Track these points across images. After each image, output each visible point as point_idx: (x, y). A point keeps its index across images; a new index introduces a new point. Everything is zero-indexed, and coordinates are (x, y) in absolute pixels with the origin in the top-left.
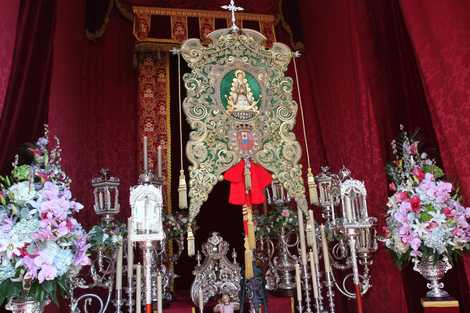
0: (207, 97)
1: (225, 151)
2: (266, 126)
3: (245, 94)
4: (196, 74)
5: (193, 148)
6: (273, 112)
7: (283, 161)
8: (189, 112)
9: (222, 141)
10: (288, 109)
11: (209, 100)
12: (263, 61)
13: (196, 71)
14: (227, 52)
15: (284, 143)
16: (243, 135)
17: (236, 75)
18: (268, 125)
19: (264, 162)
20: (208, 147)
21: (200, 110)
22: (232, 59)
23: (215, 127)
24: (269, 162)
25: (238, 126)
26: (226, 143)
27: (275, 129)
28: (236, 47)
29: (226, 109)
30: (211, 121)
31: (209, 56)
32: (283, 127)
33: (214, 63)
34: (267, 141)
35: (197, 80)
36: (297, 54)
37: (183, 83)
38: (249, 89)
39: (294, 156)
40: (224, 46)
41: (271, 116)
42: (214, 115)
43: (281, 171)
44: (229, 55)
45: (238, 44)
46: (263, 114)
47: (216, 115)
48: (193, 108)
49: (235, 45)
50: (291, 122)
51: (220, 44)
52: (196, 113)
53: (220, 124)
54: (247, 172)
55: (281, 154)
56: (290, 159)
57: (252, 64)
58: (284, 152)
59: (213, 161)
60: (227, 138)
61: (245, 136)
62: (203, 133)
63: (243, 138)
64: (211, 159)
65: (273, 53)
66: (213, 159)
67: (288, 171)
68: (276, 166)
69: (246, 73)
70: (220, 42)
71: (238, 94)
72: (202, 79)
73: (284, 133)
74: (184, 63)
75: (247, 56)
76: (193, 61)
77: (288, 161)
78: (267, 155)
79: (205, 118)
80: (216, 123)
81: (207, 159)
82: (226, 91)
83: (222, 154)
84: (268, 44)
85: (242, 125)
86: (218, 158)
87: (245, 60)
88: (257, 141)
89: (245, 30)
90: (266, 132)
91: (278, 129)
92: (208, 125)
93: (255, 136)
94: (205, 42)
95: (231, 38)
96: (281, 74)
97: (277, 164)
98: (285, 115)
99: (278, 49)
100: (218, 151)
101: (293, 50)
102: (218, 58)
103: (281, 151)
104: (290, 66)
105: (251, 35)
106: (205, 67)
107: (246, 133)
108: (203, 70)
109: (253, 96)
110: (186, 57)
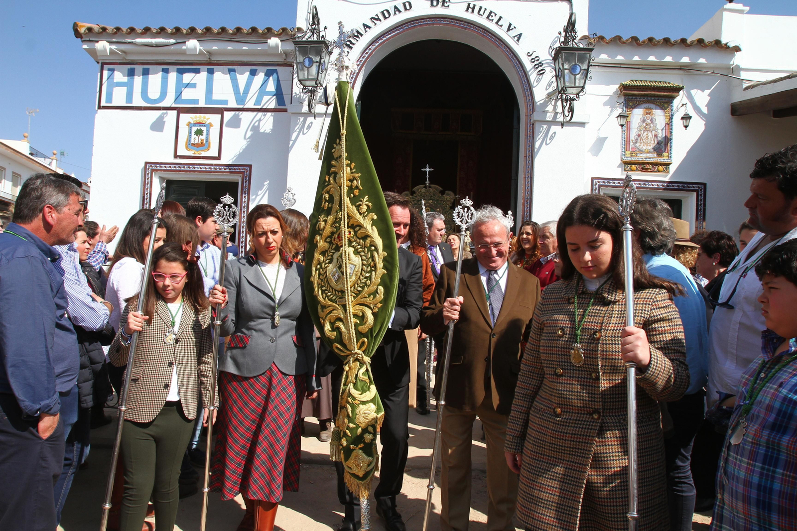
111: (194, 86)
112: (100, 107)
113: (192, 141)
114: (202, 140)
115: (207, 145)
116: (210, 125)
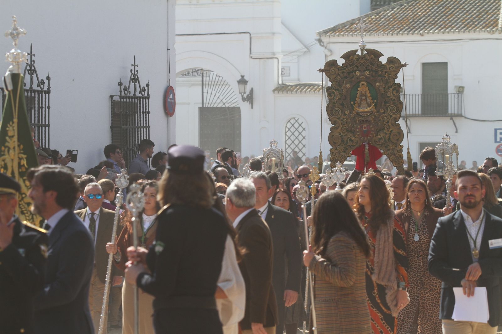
0: (341, 103)
1: (353, 138)
2: (380, 120)
3: (366, 99)
4: (334, 87)
5: (332, 137)
6: (385, 109)
7: (390, 143)
8: (330, 114)
9: (351, 131)
10: (396, 107)
11: (342, 104)
13: (334, 84)
14: (355, 68)
15: (391, 131)
16: (364, 127)
17: (360, 85)
18: (381, 119)
19: (377, 144)
20: (342, 136)
21: (337, 112)
22: (358, 73)
23: (346, 123)
24: (381, 144)
25: (360, 122)
26: (353, 133)
27: (386, 121)
28: (361, 64)
29: (354, 110)
30: (344, 119)
32: (392, 120)
33: (346, 77)
34: (380, 130)
35: (334, 91)
38: (369, 95)
39: (398, 139)
40: (353, 63)
41: (384, 113)
42: (345, 115)
43: (388, 150)
44: (356, 71)
45: (362, 61)
46: (378, 112)
47: (347, 115)
48: (332, 110)
49: (360, 62)
50: (398, 116)
51: (350, 62)
52: (335, 114)
53: (350, 121)
54: (367, 151)
55: (389, 139)
56: (395, 142)
57: (372, 76)
58: (391, 138)
59: (344, 145)
60: (353, 130)
61: (365, 128)
62: (339, 127)
63: (364, 129)
64: (343, 143)
65: (388, 66)
66: (345, 143)
67: (393, 149)
68: (385, 146)
69: (367, 82)
70: (350, 61)
71: (361, 100)
72: (338, 90)
73: (392, 124)
75: (368, 70)
76: (332, 77)
77: (393, 143)
78: (380, 139)
79: (340, 117)
80: (347, 120)
81: (341, 144)
83: (350, 140)
85: (363, 121)
86: (348, 143)
87: (367, 73)
88: (373, 131)
90: (379, 124)
91: (388, 122)
92: (342, 122)
93: (372, 127)
95: (358, 58)
96: (392, 82)
97: (386, 146)
98: (394, 112)
99: (391, 62)
100: (348, 138)
103: (389, 136)
105: (372, 53)
106: (340, 81)
107: (366, 126)
108: (339, 83)
109: (372, 99)
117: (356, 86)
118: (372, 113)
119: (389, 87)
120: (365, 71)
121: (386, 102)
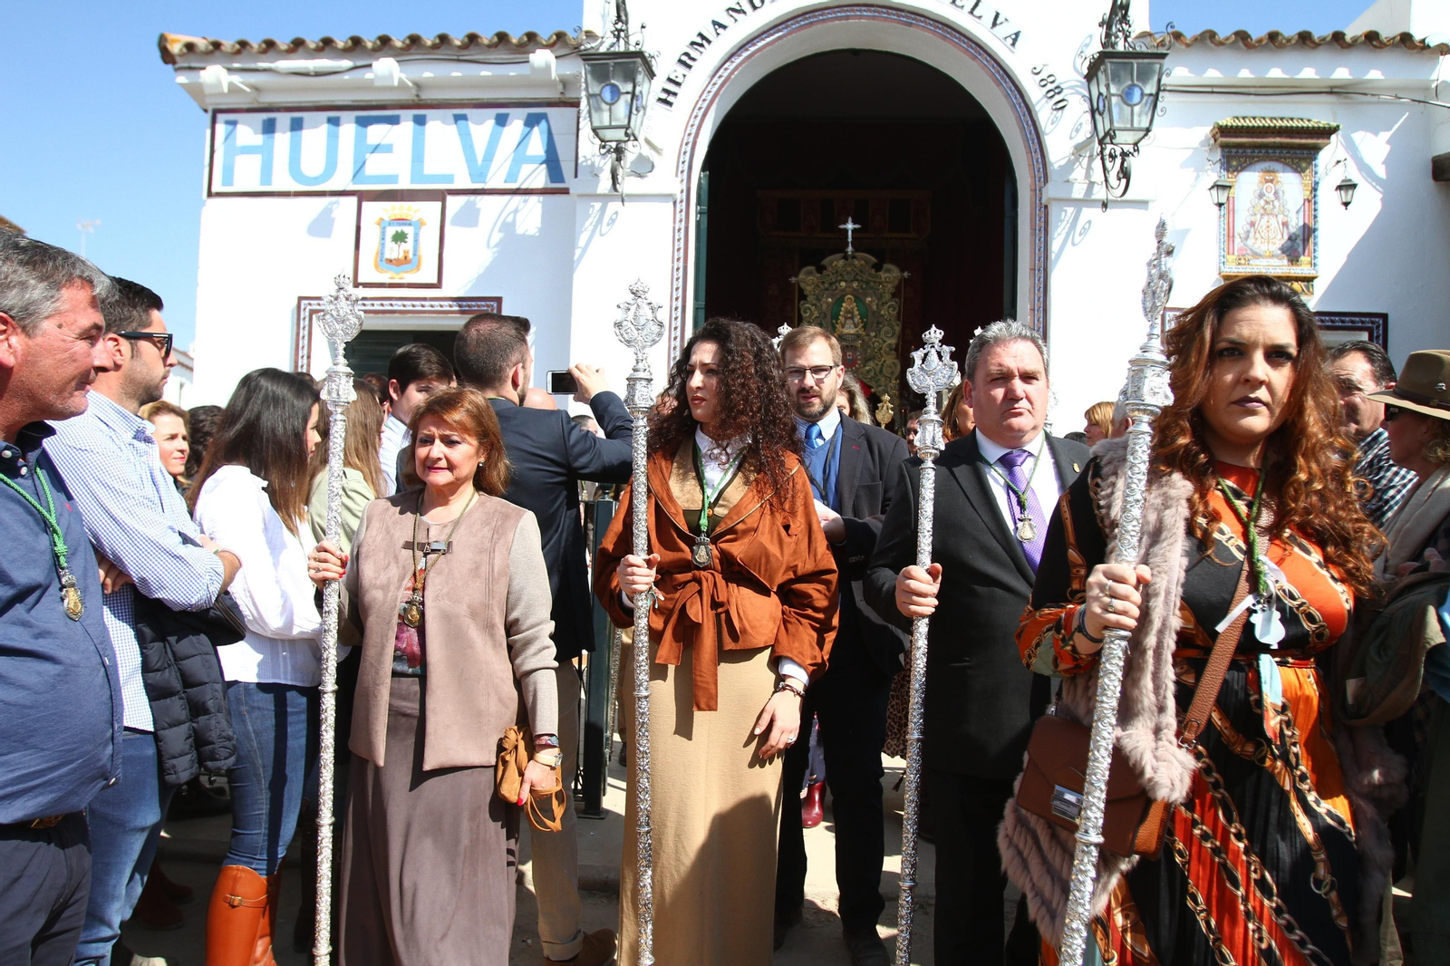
2: (870, 346)
3: (852, 318)
4: (811, 301)
6: (878, 332)
7: (881, 377)
10: (892, 330)
12: (872, 284)
13: (810, 298)
14: (839, 278)
15: (884, 362)
16: (848, 354)
17: (845, 300)
22: (843, 284)
24: (869, 378)
25: (844, 347)
27: (878, 349)
28: (848, 272)
29: (835, 332)
31: (823, 283)
32: (885, 347)
33: (827, 289)
34: (869, 360)
36: (906, 274)
37: (799, 309)
38: (857, 313)
39: (892, 373)
40: (837, 271)
41: (875, 337)
43: (880, 386)
44: (841, 280)
45: (849, 269)
49: (847, 270)
50: (893, 341)
51: (833, 270)
55: (881, 371)
57: (862, 288)
63: (848, 357)
65: (883, 275)
67: (886, 386)
69: (855, 297)
70: (833, 267)
71: (846, 318)
72: (815, 305)
74: (801, 291)
75: (857, 280)
76: (809, 288)
78: (868, 371)
82: (836, 317)
84: (878, 267)
85: (847, 346)
87: (855, 285)
88: (859, 360)
89: (857, 254)
90: (869, 351)
93: (859, 355)
94: (821, 269)
95: (846, 263)
96: (888, 296)
99: (888, 271)
101: (902, 271)
102: (831, 284)
104: (898, 288)
105: (863, 259)
106: (818, 293)
107: (851, 353)
109: (860, 319)
110: (802, 285)
111: (388, 149)
112: (210, 194)
113: (388, 255)
114: (406, 252)
115: (415, 262)
116: (421, 223)
117: (840, 301)
118: (858, 336)
119: (883, 304)
120: (852, 281)
121: (878, 323)
